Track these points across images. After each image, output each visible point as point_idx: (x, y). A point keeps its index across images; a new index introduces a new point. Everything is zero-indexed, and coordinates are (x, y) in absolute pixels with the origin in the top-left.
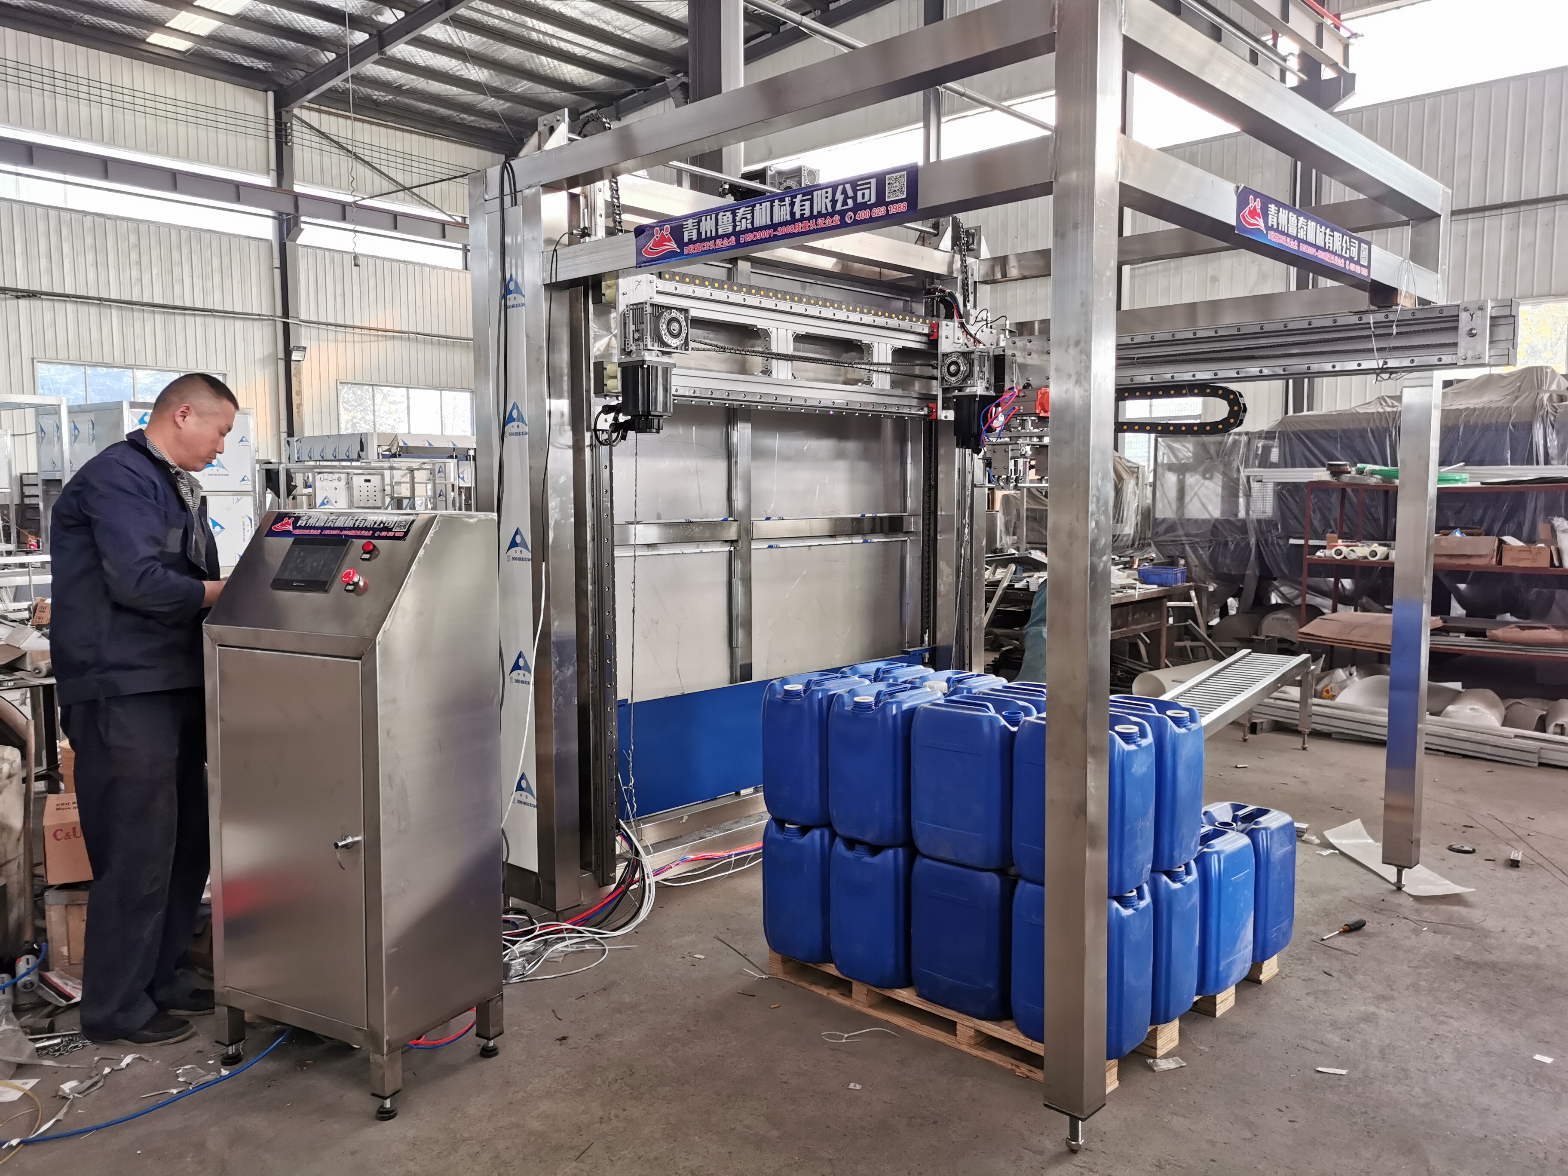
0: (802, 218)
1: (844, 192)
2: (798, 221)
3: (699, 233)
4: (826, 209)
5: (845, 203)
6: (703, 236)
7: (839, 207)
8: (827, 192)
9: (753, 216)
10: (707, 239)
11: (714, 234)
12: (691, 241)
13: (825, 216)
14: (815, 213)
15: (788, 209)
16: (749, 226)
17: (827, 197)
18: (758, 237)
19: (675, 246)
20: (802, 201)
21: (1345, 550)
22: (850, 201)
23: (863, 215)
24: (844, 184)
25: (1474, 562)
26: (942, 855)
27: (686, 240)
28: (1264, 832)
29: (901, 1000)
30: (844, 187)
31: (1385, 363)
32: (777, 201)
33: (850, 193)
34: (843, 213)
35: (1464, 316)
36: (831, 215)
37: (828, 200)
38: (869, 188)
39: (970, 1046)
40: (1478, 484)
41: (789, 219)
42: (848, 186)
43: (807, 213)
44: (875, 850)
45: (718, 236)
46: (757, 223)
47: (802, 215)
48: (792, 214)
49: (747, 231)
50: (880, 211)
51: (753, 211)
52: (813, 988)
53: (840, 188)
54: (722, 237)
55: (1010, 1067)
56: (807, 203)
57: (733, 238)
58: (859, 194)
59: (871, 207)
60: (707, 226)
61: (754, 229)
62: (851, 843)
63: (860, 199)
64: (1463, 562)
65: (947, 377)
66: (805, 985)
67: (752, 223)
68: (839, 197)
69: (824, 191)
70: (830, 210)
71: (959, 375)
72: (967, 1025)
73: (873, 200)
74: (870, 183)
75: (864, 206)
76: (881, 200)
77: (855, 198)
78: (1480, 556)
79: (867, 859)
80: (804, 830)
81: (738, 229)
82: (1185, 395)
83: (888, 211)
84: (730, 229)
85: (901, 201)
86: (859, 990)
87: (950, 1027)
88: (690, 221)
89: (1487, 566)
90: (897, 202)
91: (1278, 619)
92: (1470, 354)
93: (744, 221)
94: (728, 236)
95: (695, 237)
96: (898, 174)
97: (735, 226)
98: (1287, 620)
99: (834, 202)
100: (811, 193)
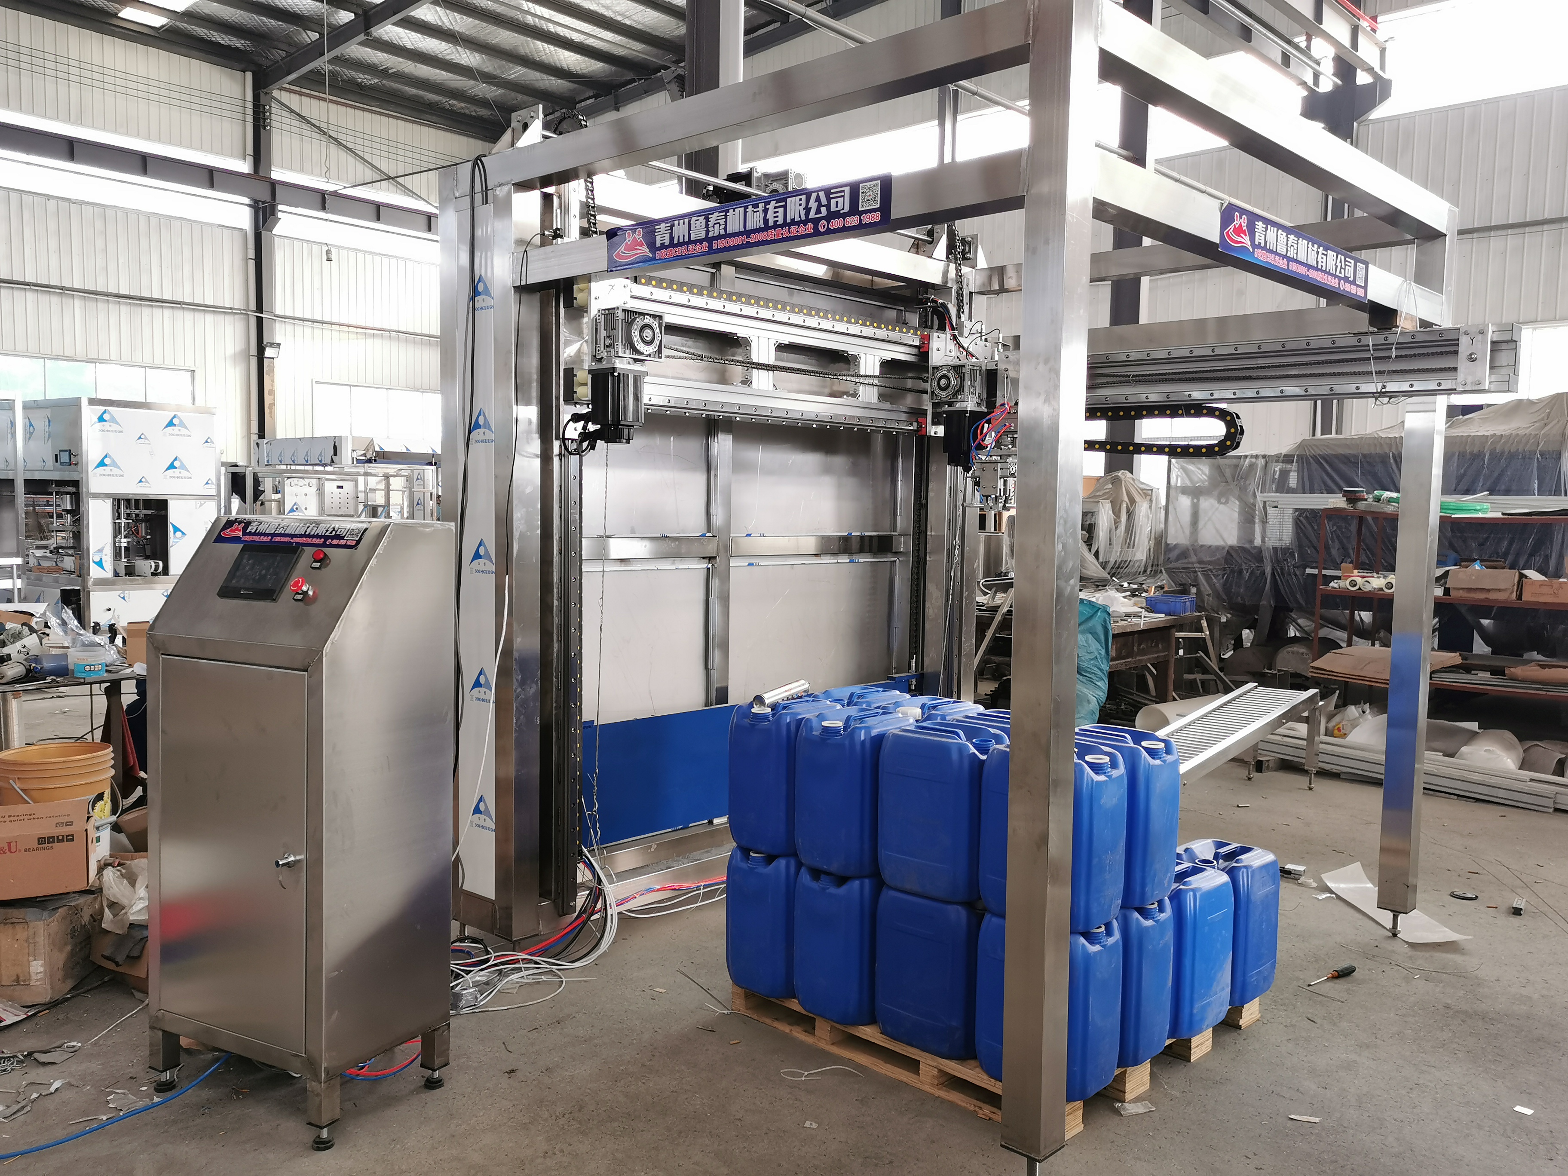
0: (776, 226)
1: (818, 199)
2: (771, 228)
3: (672, 238)
4: (800, 217)
5: (818, 211)
6: (676, 242)
7: (812, 215)
8: (801, 200)
9: (726, 222)
10: (680, 244)
11: (686, 240)
12: (663, 246)
13: (798, 223)
14: (788, 221)
15: (762, 216)
16: (722, 232)
17: (800, 205)
18: (731, 244)
19: (648, 250)
20: (775, 208)
21: (1359, 580)
22: (823, 209)
23: (836, 223)
24: (817, 191)
25: (1493, 596)
26: (908, 886)
27: (658, 244)
28: (1245, 870)
29: (864, 1037)
30: (818, 195)
31: (1384, 387)
32: (750, 207)
33: (824, 201)
34: (816, 221)
35: (1464, 341)
36: (805, 223)
37: (801, 208)
38: (843, 196)
39: (932, 1085)
40: (1499, 515)
41: (763, 226)
42: (822, 194)
43: (780, 221)
44: (841, 880)
45: (690, 242)
46: (730, 230)
47: (776, 222)
48: (766, 221)
49: (720, 237)
50: (853, 221)
51: (726, 216)
52: (776, 1024)
53: (814, 195)
54: (695, 242)
55: (972, 1108)
56: (781, 210)
57: (705, 244)
58: (833, 202)
59: (844, 216)
60: (680, 231)
61: (727, 236)
62: (816, 874)
63: (833, 208)
64: (1481, 596)
65: (937, 391)
66: (768, 1021)
67: (725, 229)
68: (813, 205)
69: (798, 198)
70: (803, 218)
71: (950, 389)
72: (930, 1064)
73: (847, 209)
74: (843, 191)
75: (837, 215)
76: (854, 210)
77: (828, 207)
78: (1500, 590)
79: (832, 890)
80: (770, 859)
81: (711, 234)
82: (1182, 416)
83: (861, 220)
84: (703, 235)
85: (875, 210)
86: (823, 1028)
87: (913, 1065)
88: (663, 225)
89: (1506, 601)
90: (870, 211)
91: (1293, 653)
92: (1469, 380)
93: (717, 226)
94: (701, 241)
95: (667, 242)
96: (872, 183)
97: (708, 232)
98: (1302, 654)
99: (808, 210)
100: (785, 200)
